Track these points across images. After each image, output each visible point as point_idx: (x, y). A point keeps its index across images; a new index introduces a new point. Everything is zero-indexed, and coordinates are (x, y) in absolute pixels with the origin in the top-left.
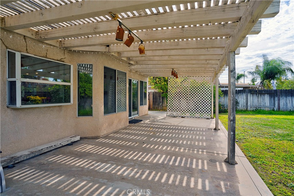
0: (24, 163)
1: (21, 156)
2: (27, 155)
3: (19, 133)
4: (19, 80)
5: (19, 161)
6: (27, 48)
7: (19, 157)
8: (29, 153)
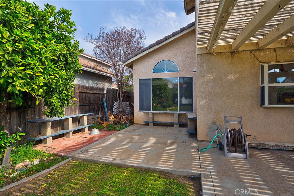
0: (270, 151)
1: (268, 145)
2: (273, 146)
3: (269, 127)
4: (267, 85)
5: (266, 148)
6: (276, 57)
7: (266, 145)
8: (275, 145)
